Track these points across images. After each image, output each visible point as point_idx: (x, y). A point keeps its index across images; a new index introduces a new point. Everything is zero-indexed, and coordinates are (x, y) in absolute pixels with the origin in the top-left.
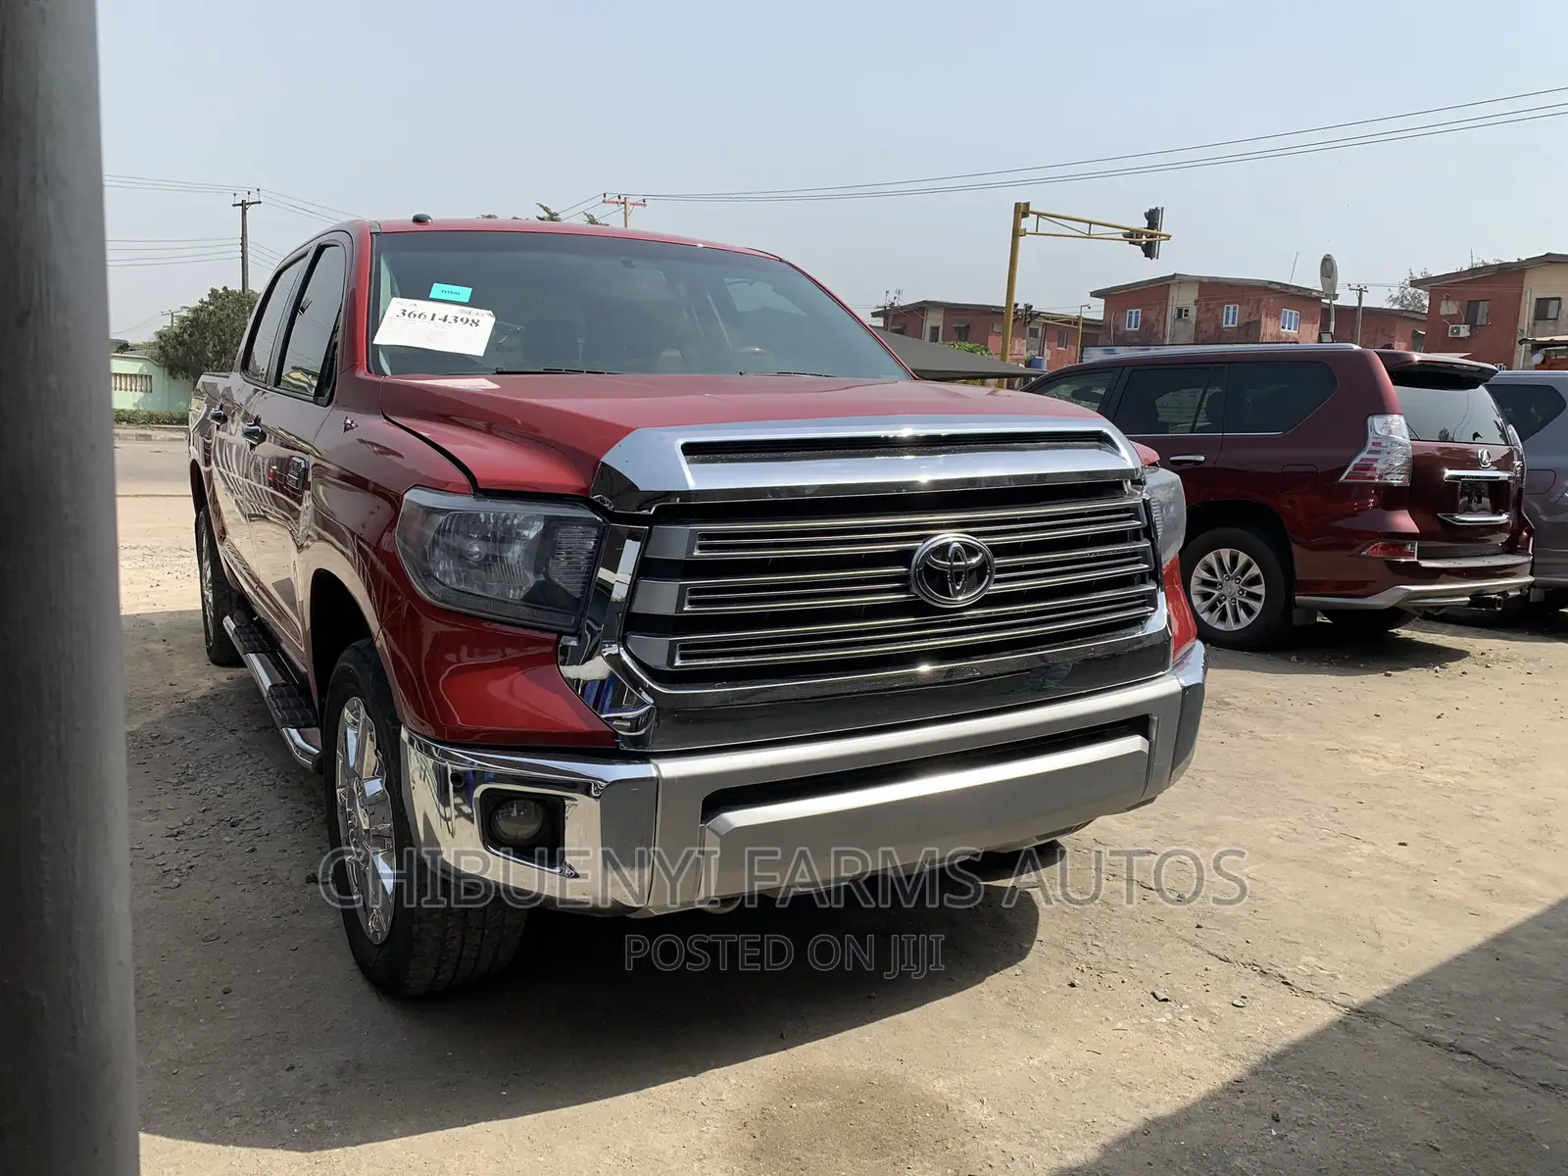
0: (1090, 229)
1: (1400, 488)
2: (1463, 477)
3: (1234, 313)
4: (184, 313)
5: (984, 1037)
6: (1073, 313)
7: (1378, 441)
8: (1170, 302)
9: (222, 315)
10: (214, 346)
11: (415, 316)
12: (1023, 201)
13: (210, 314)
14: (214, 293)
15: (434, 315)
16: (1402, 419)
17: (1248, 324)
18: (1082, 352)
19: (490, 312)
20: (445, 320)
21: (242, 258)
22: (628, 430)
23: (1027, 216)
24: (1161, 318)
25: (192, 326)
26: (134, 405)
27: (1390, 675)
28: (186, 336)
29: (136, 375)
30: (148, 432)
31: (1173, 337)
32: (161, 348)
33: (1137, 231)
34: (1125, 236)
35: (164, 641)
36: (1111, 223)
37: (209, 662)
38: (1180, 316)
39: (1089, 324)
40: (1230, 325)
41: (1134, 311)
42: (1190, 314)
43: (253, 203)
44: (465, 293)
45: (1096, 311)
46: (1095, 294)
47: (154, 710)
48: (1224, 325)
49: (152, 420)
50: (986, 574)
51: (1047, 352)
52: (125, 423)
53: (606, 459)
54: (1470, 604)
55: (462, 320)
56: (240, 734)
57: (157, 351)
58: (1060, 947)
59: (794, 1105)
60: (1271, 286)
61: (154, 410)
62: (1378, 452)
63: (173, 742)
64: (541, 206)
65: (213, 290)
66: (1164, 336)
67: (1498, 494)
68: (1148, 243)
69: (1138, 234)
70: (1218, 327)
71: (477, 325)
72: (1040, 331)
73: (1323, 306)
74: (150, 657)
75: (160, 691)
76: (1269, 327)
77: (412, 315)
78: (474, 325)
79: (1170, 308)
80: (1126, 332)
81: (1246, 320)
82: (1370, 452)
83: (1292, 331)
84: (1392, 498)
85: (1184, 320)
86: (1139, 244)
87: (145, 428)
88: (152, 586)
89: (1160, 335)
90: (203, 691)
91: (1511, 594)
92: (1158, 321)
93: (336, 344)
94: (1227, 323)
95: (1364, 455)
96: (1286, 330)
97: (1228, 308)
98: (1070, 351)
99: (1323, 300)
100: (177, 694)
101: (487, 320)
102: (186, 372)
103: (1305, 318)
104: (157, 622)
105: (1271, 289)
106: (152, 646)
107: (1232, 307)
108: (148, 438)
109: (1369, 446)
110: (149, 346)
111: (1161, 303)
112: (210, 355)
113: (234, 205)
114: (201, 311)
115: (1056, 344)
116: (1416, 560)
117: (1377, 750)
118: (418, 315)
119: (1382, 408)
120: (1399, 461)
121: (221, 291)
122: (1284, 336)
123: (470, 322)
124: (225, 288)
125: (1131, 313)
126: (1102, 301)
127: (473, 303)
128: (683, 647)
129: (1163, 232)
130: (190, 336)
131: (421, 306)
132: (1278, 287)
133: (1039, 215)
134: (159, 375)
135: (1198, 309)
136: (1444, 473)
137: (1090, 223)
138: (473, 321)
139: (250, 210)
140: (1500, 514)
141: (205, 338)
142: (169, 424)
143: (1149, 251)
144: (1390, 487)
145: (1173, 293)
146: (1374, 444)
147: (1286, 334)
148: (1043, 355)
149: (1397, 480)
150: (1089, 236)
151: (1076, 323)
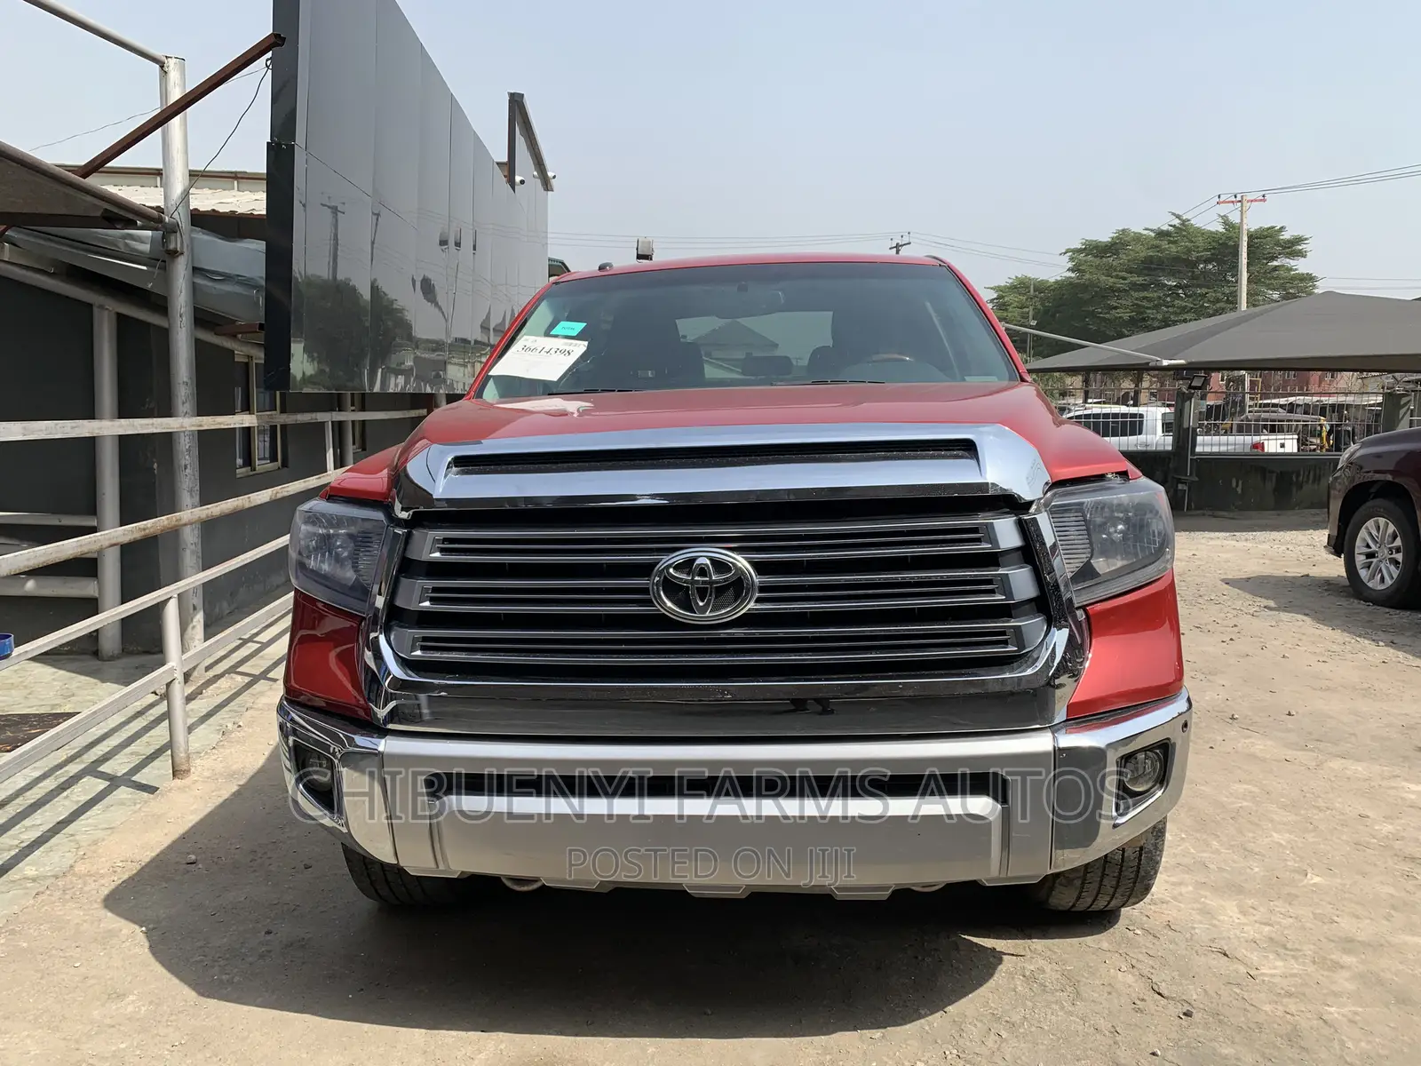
64: (1175, 214)
71: (569, 355)
138: (568, 351)
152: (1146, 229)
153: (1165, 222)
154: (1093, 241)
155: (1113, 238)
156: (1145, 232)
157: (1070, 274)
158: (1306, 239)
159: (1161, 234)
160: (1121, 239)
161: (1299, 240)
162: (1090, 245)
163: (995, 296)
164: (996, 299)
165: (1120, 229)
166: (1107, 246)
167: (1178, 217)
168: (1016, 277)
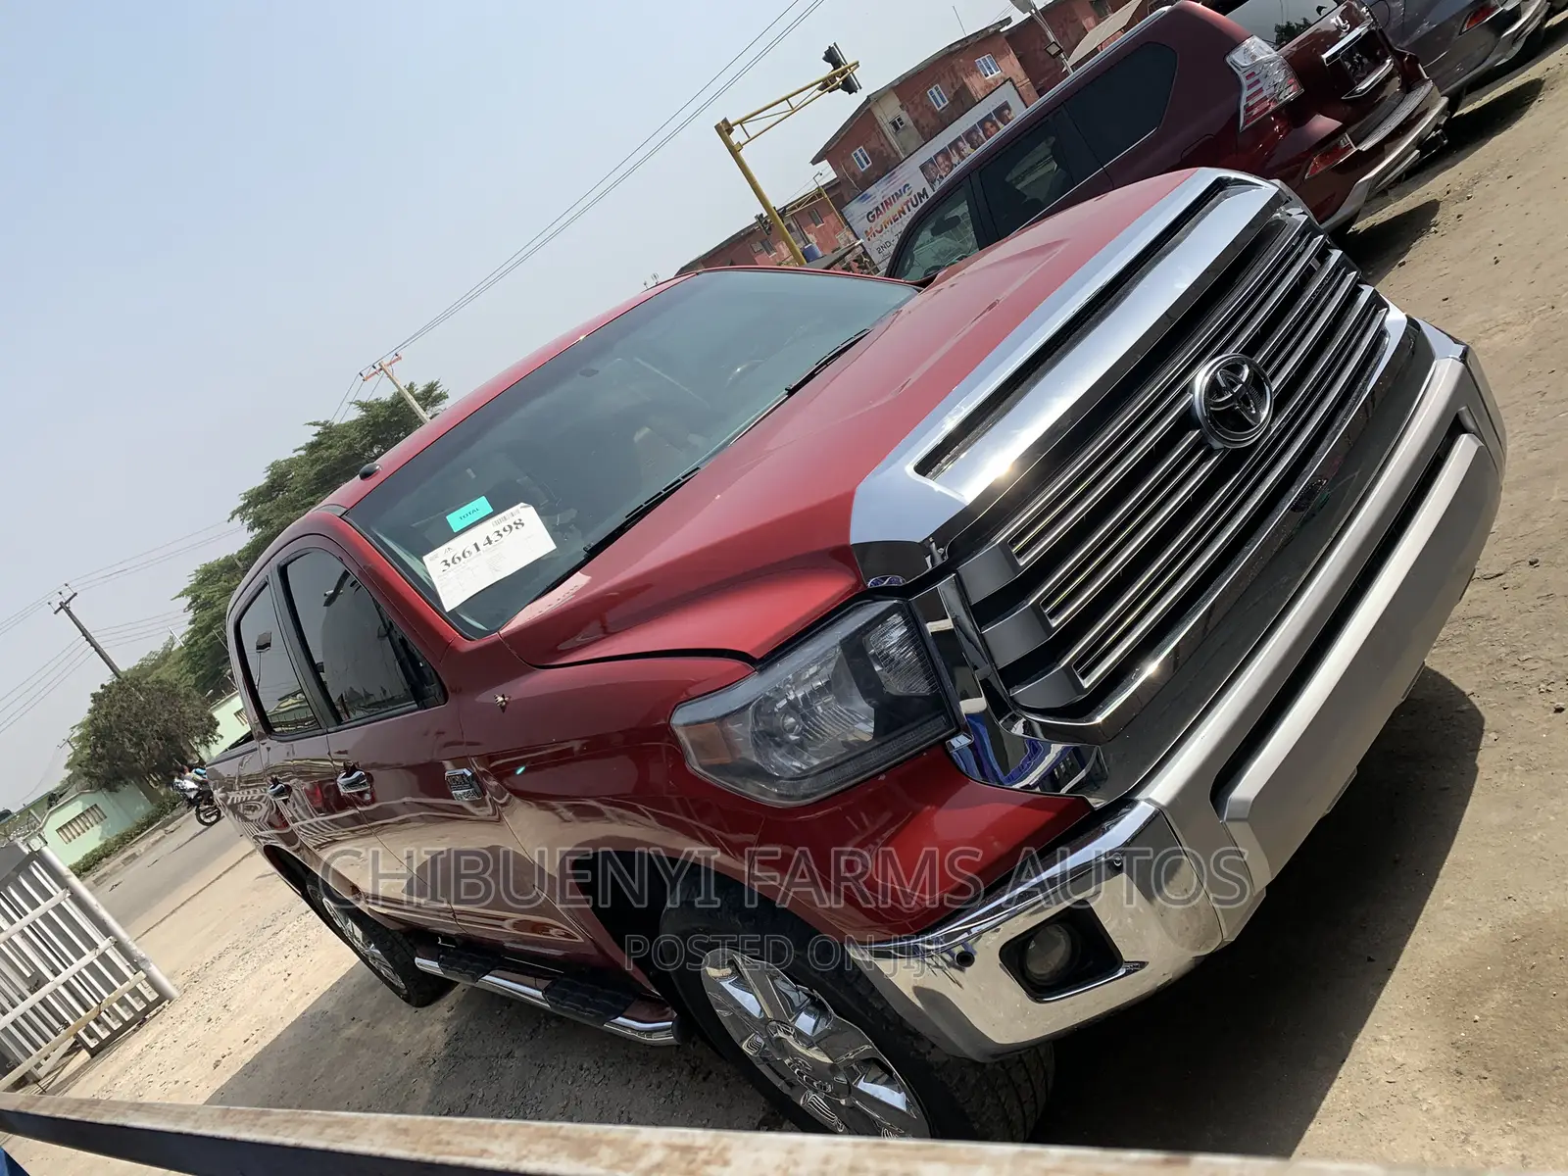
0: (789, 104)
1: (1297, 99)
2: (1339, 51)
3: (939, 93)
4: (77, 733)
5: (1552, 818)
6: (811, 187)
7: (1250, 72)
8: (882, 124)
9: (116, 710)
10: (130, 740)
11: (459, 559)
12: (719, 121)
13: (106, 716)
14: (96, 697)
15: (476, 545)
16: (1256, 39)
17: (956, 93)
18: (841, 214)
19: (522, 504)
20: (490, 542)
21: (96, 650)
22: (849, 497)
23: (733, 130)
24: (883, 140)
25: (98, 738)
26: (100, 839)
27: (1404, 263)
28: (100, 750)
29: (82, 814)
30: (129, 852)
31: (904, 149)
32: (86, 775)
33: (828, 78)
34: (821, 89)
35: (354, 1019)
36: (801, 87)
37: (414, 1009)
38: (897, 128)
39: (830, 187)
40: (943, 105)
41: (857, 151)
42: (904, 119)
43: (70, 599)
44: (482, 505)
45: (827, 173)
46: (815, 161)
47: (417, 1088)
48: (938, 109)
49: (125, 840)
50: (1262, 382)
51: (811, 237)
52: (104, 860)
53: (854, 540)
54: (1422, 154)
55: (504, 530)
56: (517, 1053)
57: (84, 780)
58: (1495, 685)
59: (1477, 1018)
60: (953, 49)
61: (120, 829)
62: (1258, 81)
63: (467, 1106)
64: (310, 424)
65: (93, 695)
66: (897, 154)
67: (1370, 48)
68: (843, 81)
69: (832, 78)
70: (934, 113)
71: (523, 524)
72: (793, 224)
73: (1005, 35)
74: (354, 1044)
75: (403, 1069)
76: (975, 84)
77: (456, 560)
78: (519, 526)
79: (885, 128)
80: (863, 173)
81: (953, 91)
82: (1250, 87)
83: (996, 73)
84: (1295, 114)
85: (903, 129)
86: (838, 87)
87: (124, 851)
88: (285, 980)
89: (893, 155)
90: (441, 1040)
91: (1442, 123)
92: (882, 145)
93: (403, 642)
94: (939, 106)
95: (1245, 94)
96: (990, 76)
97: (931, 93)
98: (828, 222)
99: (1001, 30)
100: (421, 1061)
101: (525, 513)
102: (123, 779)
103: (997, 55)
104: (329, 1006)
105: (956, 51)
106: (347, 1033)
107: (933, 89)
108: (134, 856)
109: (1245, 82)
110: (70, 781)
111: (874, 130)
112: (132, 750)
113: (56, 612)
114: (96, 719)
115: (813, 225)
116: (1355, 149)
117: (1493, 324)
118: (460, 555)
119: (1233, 42)
120: (1279, 75)
121: (101, 691)
122: (992, 82)
123: (514, 526)
124: (102, 686)
125: (856, 155)
126: (825, 162)
127: (499, 506)
128: (1077, 667)
129: (849, 63)
130: (103, 746)
131: (456, 546)
132: (959, 46)
133: (741, 122)
134: (101, 799)
135: (908, 111)
136: (1322, 60)
137: (787, 99)
138: (515, 523)
139: (72, 606)
140: (1384, 63)
141: (117, 739)
142: (142, 832)
143: (849, 87)
144: (1288, 104)
145: (878, 113)
146: (1247, 78)
147: (993, 79)
148: (809, 242)
149: (1290, 93)
150: (794, 110)
151: (820, 195)
152: (295, 451)
153: (309, 435)
154: (251, 491)
155: (268, 477)
156: (295, 455)
157: (252, 534)
158: (437, 382)
159: (312, 447)
160: (275, 474)
161: (431, 387)
162: (251, 497)
163: (189, 600)
164: (193, 602)
165: (269, 464)
166: (268, 487)
167: (315, 424)
168: (196, 571)
